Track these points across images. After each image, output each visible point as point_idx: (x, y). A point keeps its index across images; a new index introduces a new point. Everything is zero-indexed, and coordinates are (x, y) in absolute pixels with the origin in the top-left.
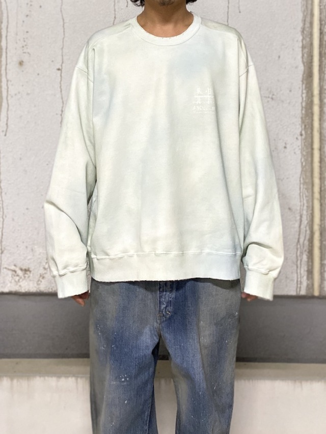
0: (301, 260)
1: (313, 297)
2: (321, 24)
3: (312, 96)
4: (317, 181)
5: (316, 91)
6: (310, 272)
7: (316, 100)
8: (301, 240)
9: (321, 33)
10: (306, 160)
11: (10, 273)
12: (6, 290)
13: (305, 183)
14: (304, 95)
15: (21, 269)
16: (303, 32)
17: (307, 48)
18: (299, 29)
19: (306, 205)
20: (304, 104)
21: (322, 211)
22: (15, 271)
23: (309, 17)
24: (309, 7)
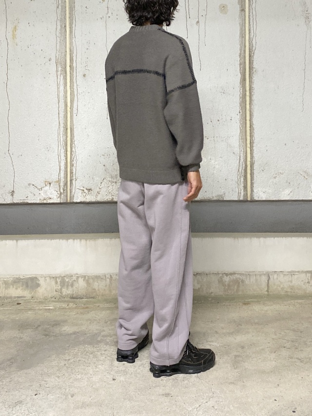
0: (240, 181)
1: (247, 201)
2: (250, 51)
3: (246, 91)
4: (248, 138)
5: (248, 89)
6: (245, 187)
7: (248, 93)
8: (240, 170)
9: (250, 56)
10: (242, 126)
11: (81, 191)
12: (79, 201)
13: (242, 139)
14: (241, 91)
15: (87, 189)
16: (240, 56)
17: (242, 65)
18: (238, 54)
19: (242, 150)
20: (241, 95)
21: (252, 154)
22: (83, 190)
23: (243, 47)
24: (243, 42)
